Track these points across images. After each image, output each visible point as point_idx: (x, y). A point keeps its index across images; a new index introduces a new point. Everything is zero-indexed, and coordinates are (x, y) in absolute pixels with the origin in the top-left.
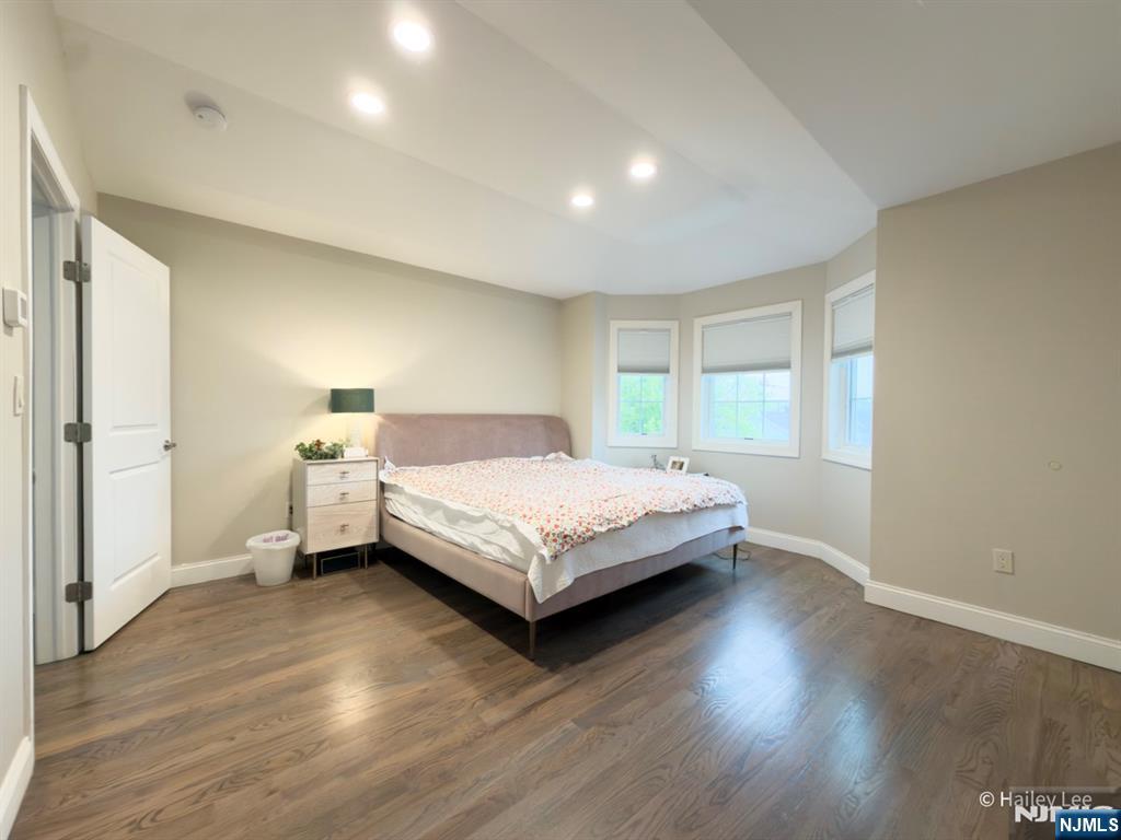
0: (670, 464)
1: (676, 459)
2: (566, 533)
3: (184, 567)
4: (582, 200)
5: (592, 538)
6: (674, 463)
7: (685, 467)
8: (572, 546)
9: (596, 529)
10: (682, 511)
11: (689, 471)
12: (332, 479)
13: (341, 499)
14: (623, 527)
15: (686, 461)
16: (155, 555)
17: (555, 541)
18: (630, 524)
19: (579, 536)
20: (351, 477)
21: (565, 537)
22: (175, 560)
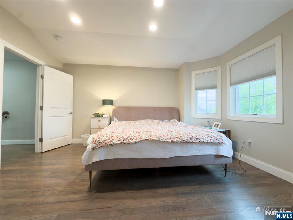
2: (101, 141)
3: (75, 139)
4: (153, 27)
5: (112, 145)
8: (101, 146)
9: (115, 142)
10: (172, 141)
12: (97, 122)
13: (99, 127)
14: (131, 143)
16: (67, 136)
17: (95, 143)
18: (135, 143)
19: (106, 143)
20: (102, 122)
21: (100, 142)
22: (73, 138)
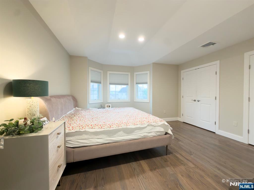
0: (106, 106)
1: (108, 105)
6: (107, 106)
7: (111, 106)
11: (112, 107)
12: (55, 140)
15: (110, 105)
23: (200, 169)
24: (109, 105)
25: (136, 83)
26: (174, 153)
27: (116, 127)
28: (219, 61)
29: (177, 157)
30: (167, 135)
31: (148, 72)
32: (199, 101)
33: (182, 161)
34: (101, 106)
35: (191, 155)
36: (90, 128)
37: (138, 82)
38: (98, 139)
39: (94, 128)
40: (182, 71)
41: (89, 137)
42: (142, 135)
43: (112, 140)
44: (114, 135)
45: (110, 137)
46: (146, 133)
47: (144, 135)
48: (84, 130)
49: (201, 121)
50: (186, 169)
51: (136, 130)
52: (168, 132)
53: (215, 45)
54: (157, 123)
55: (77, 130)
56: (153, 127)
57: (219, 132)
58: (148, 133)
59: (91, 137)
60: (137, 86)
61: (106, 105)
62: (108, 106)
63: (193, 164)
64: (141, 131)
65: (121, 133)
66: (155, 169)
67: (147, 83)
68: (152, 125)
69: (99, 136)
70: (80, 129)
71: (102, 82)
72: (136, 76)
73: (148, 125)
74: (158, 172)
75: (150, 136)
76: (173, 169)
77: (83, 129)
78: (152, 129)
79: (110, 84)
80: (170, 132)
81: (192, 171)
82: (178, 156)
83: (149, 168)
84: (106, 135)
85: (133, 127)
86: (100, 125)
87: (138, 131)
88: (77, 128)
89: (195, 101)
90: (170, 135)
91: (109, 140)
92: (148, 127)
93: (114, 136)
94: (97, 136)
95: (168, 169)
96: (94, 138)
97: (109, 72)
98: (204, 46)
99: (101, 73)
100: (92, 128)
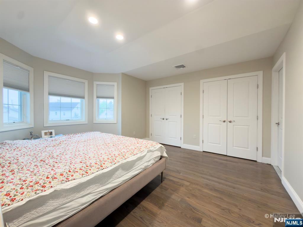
0: (43, 134)
1: (47, 131)
6: (46, 133)
15: (53, 131)
23: (195, 184)
24: (50, 131)
25: (97, 97)
26: (167, 177)
27: (111, 165)
28: (183, 83)
29: (172, 181)
30: (163, 159)
31: (115, 84)
32: (167, 119)
33: (178, 182)
34: (31, 134)
35: (180, 174)
36: (63, 182)
37: (99, 95)
38: (82, 198)
39: (70, 178)
40: (151, 89)
41: (64, 202)
42: (143, 167)
43: (107, 189)
44: (110, 179)
45: (103, 184)
46: (147, 162)
47: (145, 166)
48: (52, 190)
49: (169, 138)
50: (186, 189)
51: (136, 162)
52: (163, 155)
53: (185, 68)
54: (155, 147)
55: (30, 196)
56: (152, 153)
57: (184, 146)
58: (148, 162)
59: (68, 200)
60: (98, 101)
61: (43, 132)
62: (48, 134)
63: (188, 181)
64: (141, 161)
65: (120, 171)
66: (163, 205)
67: (113, 98)
68: (150, 150)
69: (84, 190)
70: (38, 192)
71: (31, 89)
72: (97, 86)
73: (148, 152)
74: (168, 206)
75: (150, 165)
76: (177, 194)
77: (45, 189)
78: (151, 155)
79: (50, 94)
80: (165, 155)
81: (191, 188)
82: (171, 178)
83: (156, 206)
84: (97, 185)
85: (134, 158)
86: (80, 169)
87: (138, 162)
88: (28, 192)
89: (163, 119)
90: (165, 158)
91: (103, 190)
92: (148, 153)
93: (110, 181)
94: (82, 193)
95: (173, 197)
96: (75, 198)
97: (46, 74)
98: (177, 67)
99: (29, 71)
100: (68, 180)
